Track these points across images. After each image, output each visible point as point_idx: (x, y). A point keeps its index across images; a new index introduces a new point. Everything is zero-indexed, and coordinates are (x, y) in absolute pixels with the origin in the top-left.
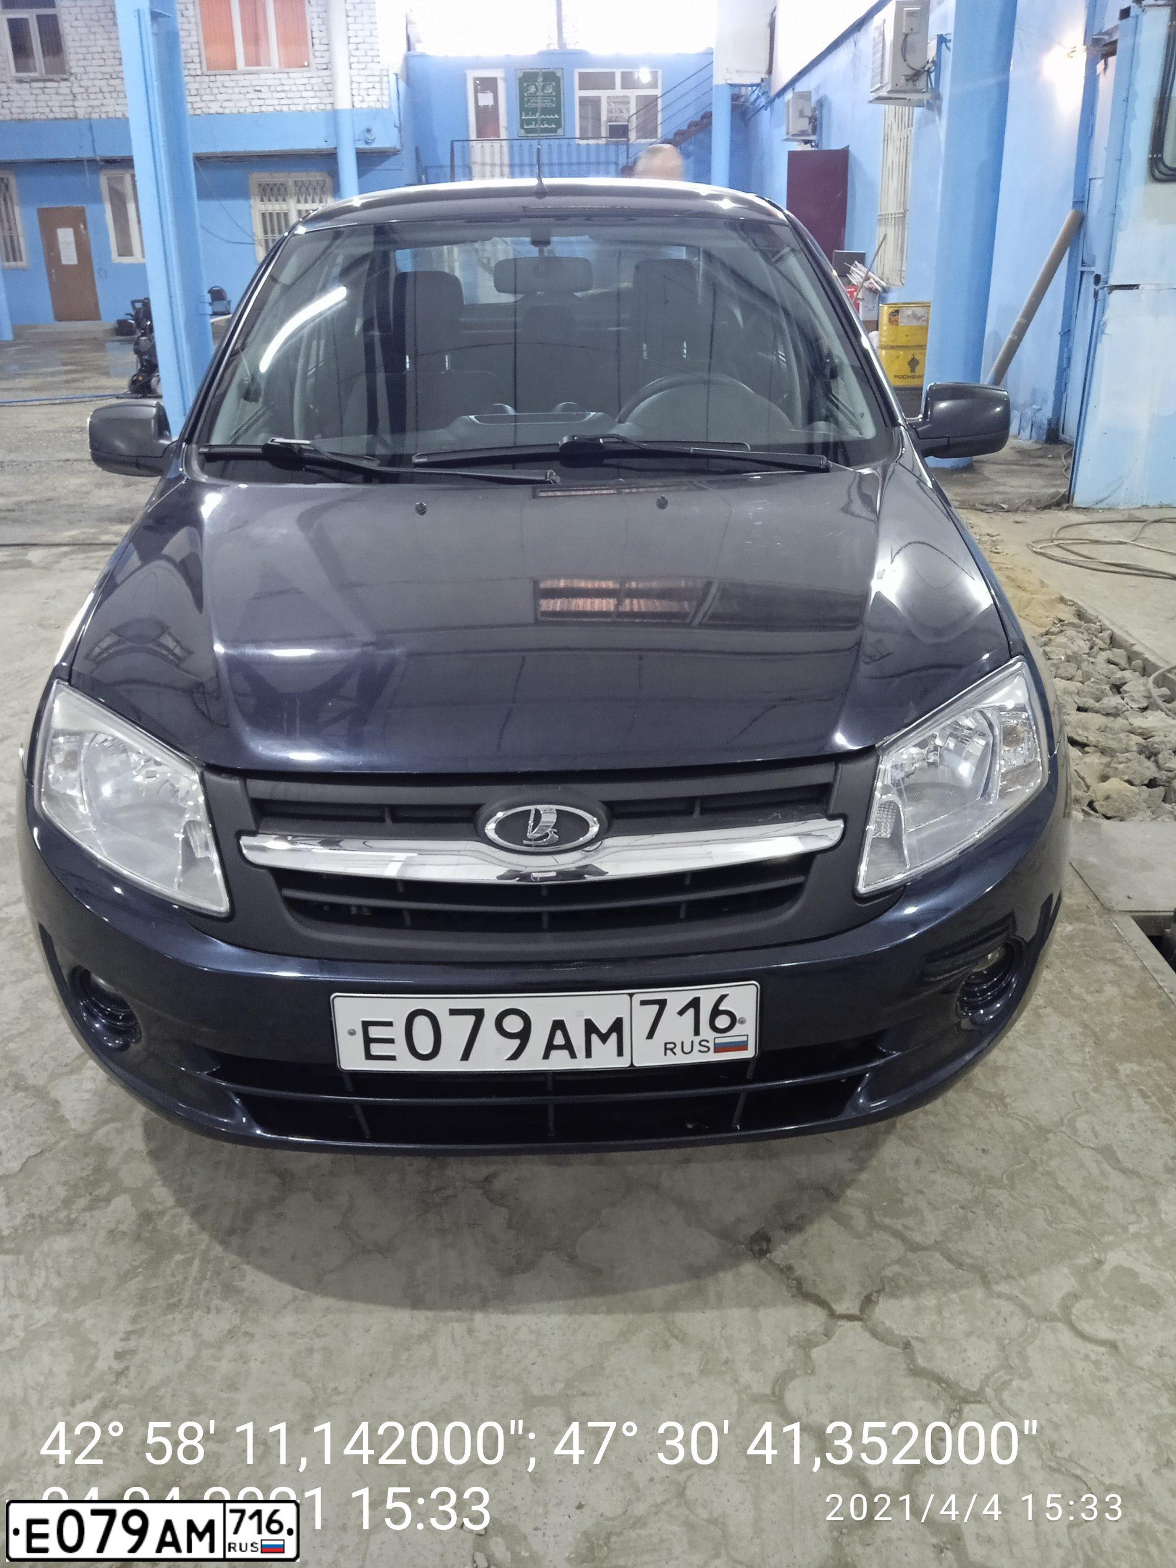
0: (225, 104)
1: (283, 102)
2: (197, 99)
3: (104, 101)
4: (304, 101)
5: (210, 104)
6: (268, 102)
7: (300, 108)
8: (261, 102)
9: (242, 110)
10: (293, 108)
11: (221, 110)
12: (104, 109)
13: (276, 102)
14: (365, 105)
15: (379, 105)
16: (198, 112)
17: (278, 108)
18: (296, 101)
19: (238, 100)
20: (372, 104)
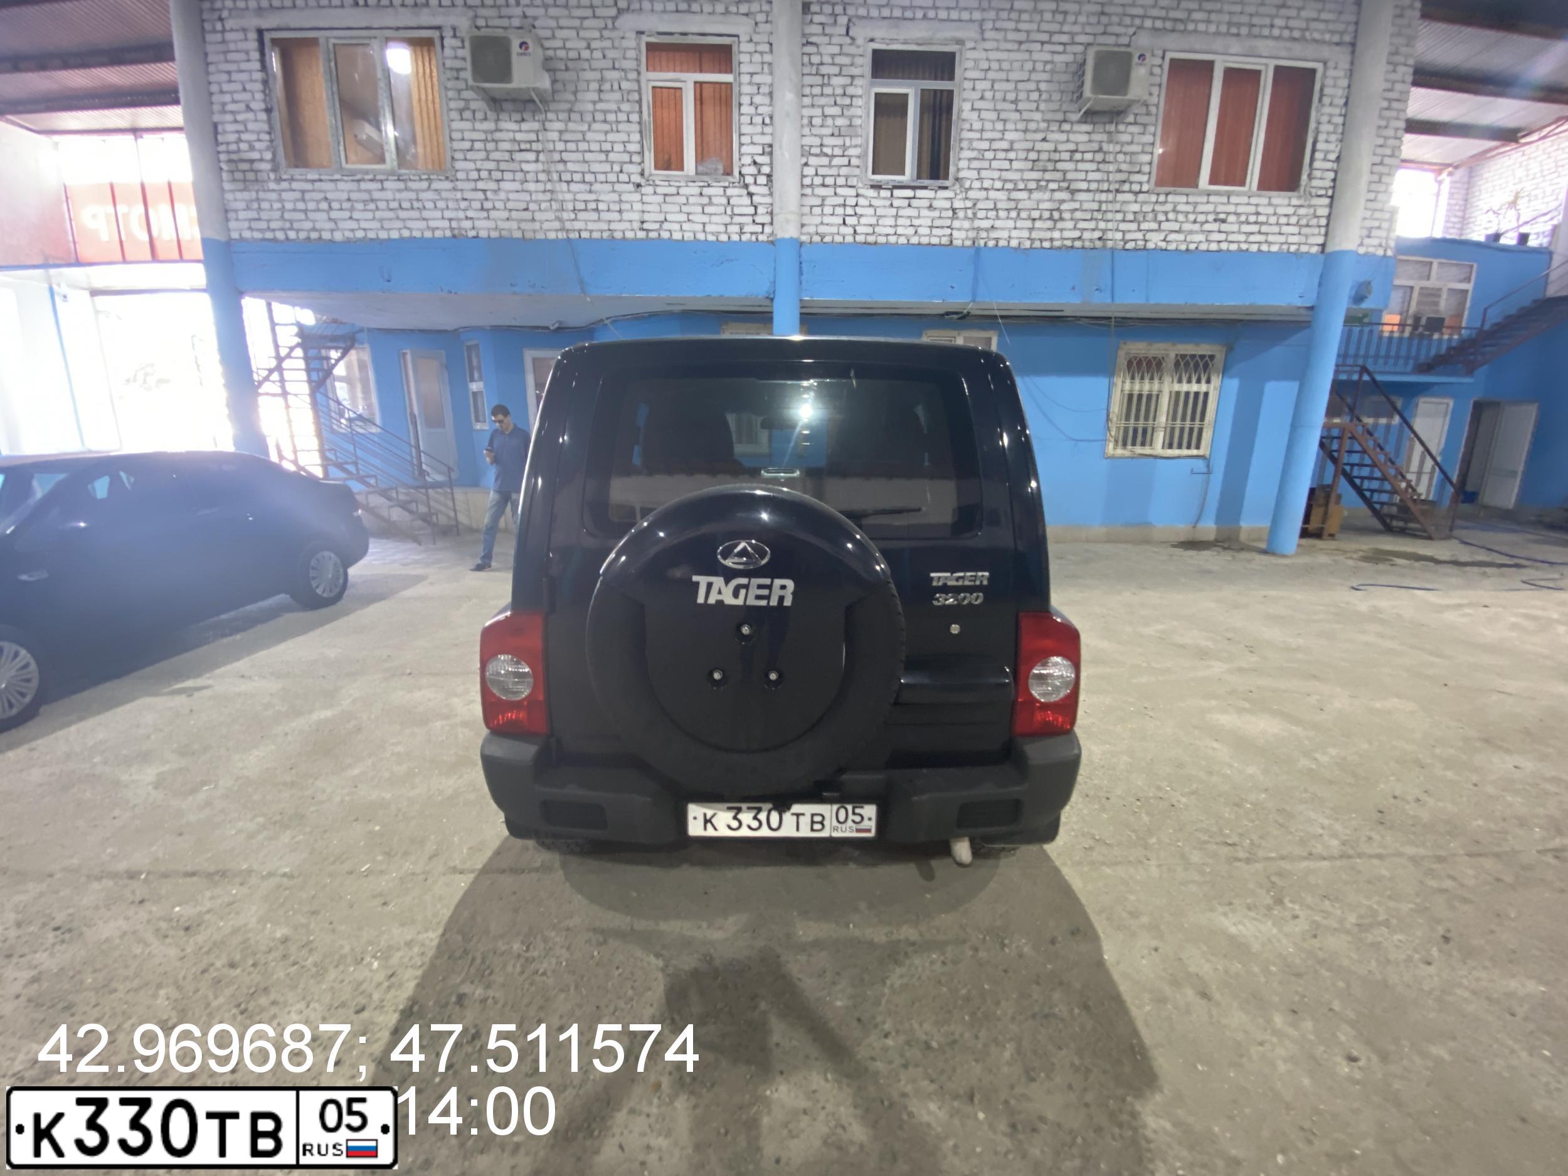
0: (1171, 237)
1: (1252, 238)
2: (1134, 226)
3: (998, 224)
4: (1282, 239)
5: (1149, 236)
6: (1231, 238)
7: (1275, 248)
8: (1222, 237)
9: (1192, 247)
10: (1264, 248)
11: (1163, 245)
12: (993, 235)
13: (1242, 238)
14: (1362, 250)
15: (1380, 252)
16: (1128, 246)
17: (1244, 246)
18: (1271, 238)
19: (1191, 232)
20: (1371, 250)
